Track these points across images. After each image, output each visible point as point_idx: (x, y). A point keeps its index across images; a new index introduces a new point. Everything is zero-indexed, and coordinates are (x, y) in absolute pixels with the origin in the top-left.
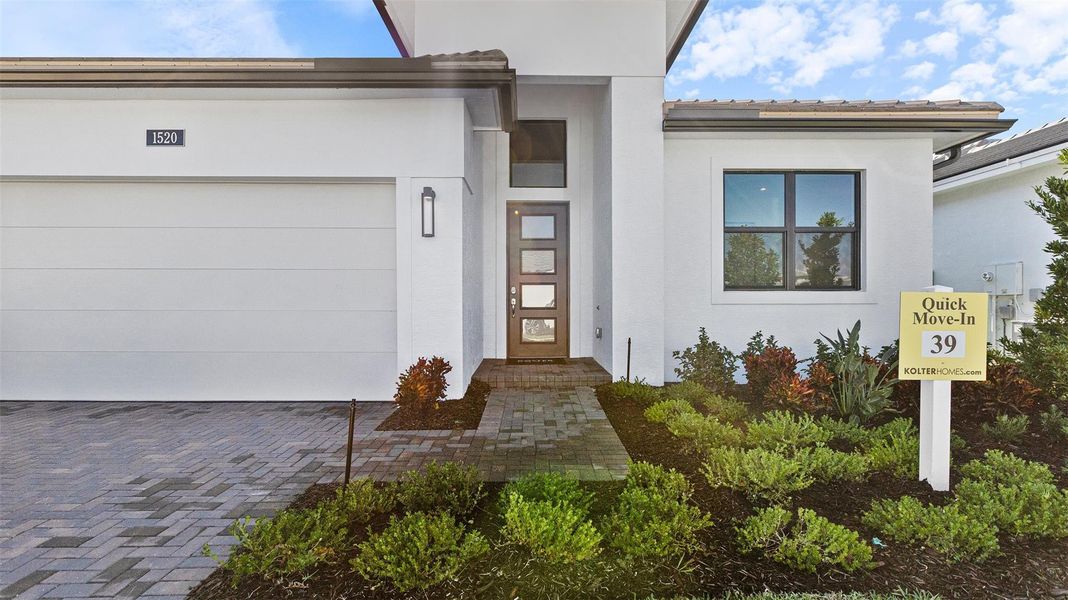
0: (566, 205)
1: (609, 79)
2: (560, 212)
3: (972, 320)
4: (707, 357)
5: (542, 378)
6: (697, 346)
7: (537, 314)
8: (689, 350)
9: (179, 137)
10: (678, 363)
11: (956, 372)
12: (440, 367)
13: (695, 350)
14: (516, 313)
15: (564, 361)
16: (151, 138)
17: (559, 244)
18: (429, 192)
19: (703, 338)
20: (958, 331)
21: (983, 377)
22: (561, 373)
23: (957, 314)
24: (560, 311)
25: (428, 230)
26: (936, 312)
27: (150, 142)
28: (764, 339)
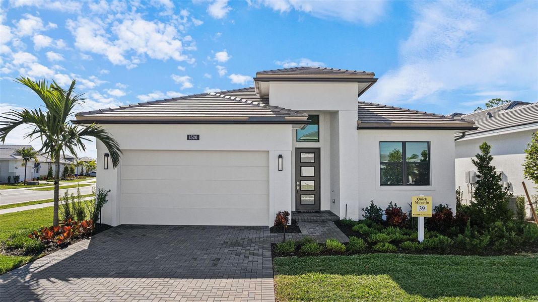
0: (319, 149)
1: (338, 111)
2: (317, 152)
3: (428, 203)
4: (373, 210)
5: (315, 218)
6: (370, 207)
7: (308, 192)
8: (367, 208)
9: (198, 138)
10: (363, 213)
11: (425, 215)
12: (286, 214)
13: (369, 208)
14: (299, 193)
15: (319, 212)
16: (189, 137)
17: (317, 165)
18: (280, 156)
19: (372, 204)
20: (425, 205)
21: (431, 216)
22: (321, 216)
23: (425, 201)
24: (317, 192)
25: (280, 169)
26: (420, 201)
27: (188, 139)
28: (393, 204)
